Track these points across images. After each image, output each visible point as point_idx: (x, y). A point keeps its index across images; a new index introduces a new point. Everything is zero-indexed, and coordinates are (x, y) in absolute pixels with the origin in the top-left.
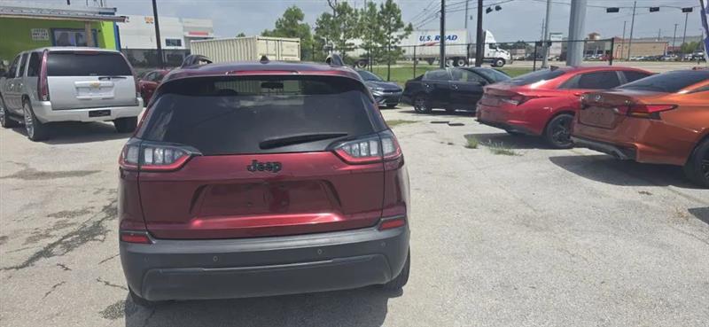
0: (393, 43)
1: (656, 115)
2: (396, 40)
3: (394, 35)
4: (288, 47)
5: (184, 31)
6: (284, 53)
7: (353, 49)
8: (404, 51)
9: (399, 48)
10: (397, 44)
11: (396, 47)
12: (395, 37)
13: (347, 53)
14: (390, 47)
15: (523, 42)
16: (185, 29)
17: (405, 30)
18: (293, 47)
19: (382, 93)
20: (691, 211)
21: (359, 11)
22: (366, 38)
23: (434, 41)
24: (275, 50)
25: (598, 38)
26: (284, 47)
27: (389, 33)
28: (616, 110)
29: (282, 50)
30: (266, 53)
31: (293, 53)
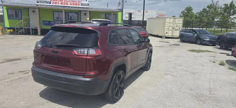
0: (231, 20)
4: (178, 20)
5: (157, 15)
9: (234, 22)
11: (231, 22)
14: (229, 22)
16: (157, 14)
18: (180, 20)
19: (208, 39)
21: (220, 7)
24: (173, 21)
29: (176, 22)
30: (168, 23)
31: (180, 23)
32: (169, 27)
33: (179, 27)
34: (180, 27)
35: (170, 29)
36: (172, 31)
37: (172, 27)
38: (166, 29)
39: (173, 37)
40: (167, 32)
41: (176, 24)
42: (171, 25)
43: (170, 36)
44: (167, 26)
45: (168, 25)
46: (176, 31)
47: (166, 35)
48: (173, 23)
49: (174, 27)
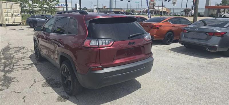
0: (52, 6)
1: (158, 28)
2: (54, 5)
3: (53, 3)
6: (14, 8)
7: (36, 8)
8: (57, 9)
10: (54, 6)
12: (53, 4)
13: (34, 9)
14: (51, 7)
15: (85, 8)
17: (56, 2)
18: (17, 6)
20: (169, 49)
22: (40, 4)
23: (60, 6)
24: (10, 7)
25: (106, 8)
26: (14, 6)
27: (51, 3)
28: (149, 27)
29: (13, 7)
30: (6, 8)
31: (17, 8)
32: (7, 13)
33: (17, 13)
34: (19, 13)
35: (9, 16)
36: (11, 17)
37: (11, 13)
38: (4, 15)
39: (14, 23)
40: (6, 19)
41: (14, 10)
42: (9, 11)
43: (11, 24)
44: (5, 12)
45: (5, 10)
46: (15, 17)
47: (7, 22)
48: (10, 9)
49: (13, 13)
